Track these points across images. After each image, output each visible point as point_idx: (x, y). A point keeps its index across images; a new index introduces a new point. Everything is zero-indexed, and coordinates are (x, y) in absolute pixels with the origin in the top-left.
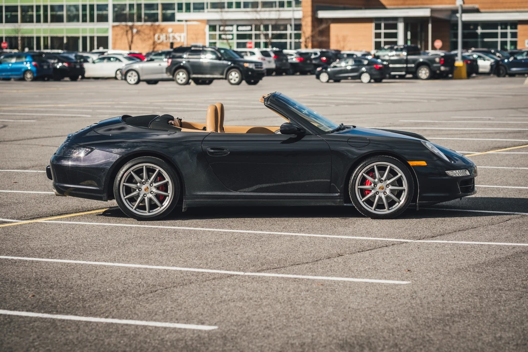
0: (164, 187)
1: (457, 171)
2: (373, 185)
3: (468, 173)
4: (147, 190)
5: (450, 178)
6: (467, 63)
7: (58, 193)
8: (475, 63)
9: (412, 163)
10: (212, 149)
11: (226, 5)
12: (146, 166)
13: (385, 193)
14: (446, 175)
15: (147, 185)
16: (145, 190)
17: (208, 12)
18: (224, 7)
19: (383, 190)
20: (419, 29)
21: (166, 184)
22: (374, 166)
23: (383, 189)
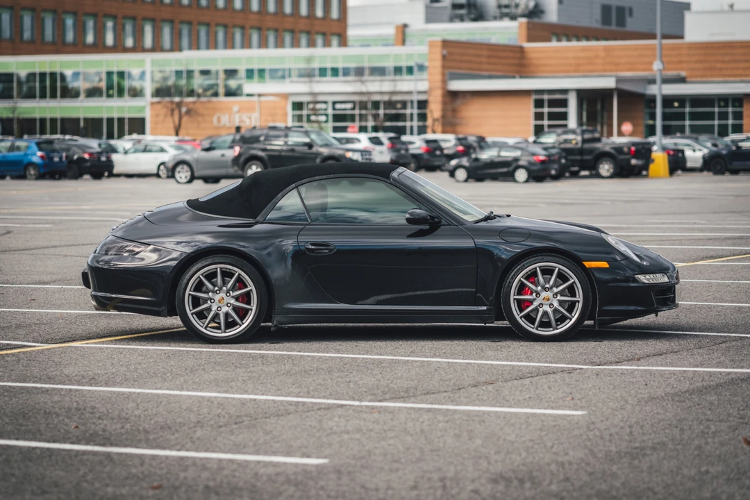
0: (246, 298)
1: (651, 276)
2: (534, 294)
3: (666, 279)
4: (222, 301)
5: (641, 285)
6: (669, 154)
7: (98, 307)
8: (680, 155)
9: (587, 264)
10: (312, 245)
11: (317, 72)
12: (221, 268)
13: (551, 305)
14: (635, 281)
15: (222, 295)
16: (219, 301)
17: (291, 82)
18: (314, 76)
19: (549, 302)
20: (599, 107)
21: (248, 294)
22: (536, 268)
23: (548, 300)
